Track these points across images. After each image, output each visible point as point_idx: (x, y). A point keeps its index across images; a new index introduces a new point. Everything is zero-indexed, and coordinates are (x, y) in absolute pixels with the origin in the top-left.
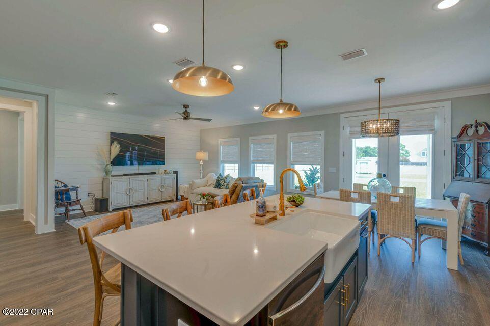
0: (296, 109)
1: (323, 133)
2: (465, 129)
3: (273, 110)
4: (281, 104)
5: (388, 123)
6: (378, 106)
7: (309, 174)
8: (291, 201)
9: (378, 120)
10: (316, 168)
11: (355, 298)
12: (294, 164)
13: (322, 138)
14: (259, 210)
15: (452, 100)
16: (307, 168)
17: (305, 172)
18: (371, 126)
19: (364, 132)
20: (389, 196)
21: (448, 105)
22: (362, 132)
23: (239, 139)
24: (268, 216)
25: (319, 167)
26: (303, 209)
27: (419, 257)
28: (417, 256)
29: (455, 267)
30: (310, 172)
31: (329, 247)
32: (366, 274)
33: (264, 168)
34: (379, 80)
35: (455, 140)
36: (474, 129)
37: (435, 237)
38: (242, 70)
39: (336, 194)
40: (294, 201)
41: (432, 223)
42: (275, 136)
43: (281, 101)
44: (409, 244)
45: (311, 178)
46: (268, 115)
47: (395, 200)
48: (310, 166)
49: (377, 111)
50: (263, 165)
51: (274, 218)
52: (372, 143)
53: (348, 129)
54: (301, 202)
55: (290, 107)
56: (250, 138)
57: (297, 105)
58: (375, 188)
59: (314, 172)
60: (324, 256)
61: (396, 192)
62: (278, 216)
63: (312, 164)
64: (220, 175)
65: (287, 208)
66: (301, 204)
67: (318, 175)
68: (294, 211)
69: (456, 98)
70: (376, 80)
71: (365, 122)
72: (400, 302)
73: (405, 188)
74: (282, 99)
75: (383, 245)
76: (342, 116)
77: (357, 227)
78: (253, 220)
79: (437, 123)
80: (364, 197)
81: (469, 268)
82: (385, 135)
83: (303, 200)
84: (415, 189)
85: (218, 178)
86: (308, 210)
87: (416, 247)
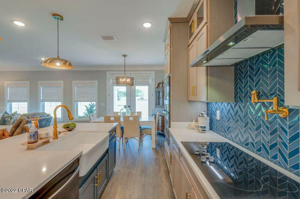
0: (70, 64)
1: (96, 82)
2: (159, 84)
3: (51, 62)
4: (58, 59)
5: (124, 79)
6: (124, 70)
7: (89, 108)
8: (66, 128)
9: (124, 77)
10: (94, 103)
11: (106, 178)
12: (78, 102)
13: (96, 85)
14: (30, 139)
15: (155, 71)
16: (88, 104)
17: (86, 107)
18: (121, 80)
19: (118, 83)
20: (129, 117)
21: (153, 72)
22: (116, 83)
23: (28, 82)
24: (40, 142)
25: (95, 103)
26: (76, 132)
27: (142, 145)
28: (141, 145)
29: (154, 147)
30: (90, 107)
31: (83, 153)
32: (115, 162)
33: (52, 105)
34: (125, 56)
35: (156, 89)
36: (162, 84)
37: (148, 134)
38: (23, 26)
39: (102, 119)
40: (68, 127)
41: (147, 128)
42: (62, 82)
43: (58, 57)
44: (137, 140)
45: (90, 111)
46: (47, 65)
47: (131, 119)
48: (90, 103)
49: (124, 72)
50: (51, 103)
51: (47, 142)
52: (123, 89)
53: (111, 81)
54: (74, 127)
55: (65, 62)
56: (39, 82)
57: (71, 62)
58: (124, 113)
59: (92, 107)
60: (79, 160)
61: (133, 114)
62: (51, 140)
63: (91, 102)
64: (6, 113)
65: (60, 133)
66: (73, 128)
67: (95, 108)
68: (67, 134)
69: (157, 70)
70: (123, 55)
71: (118, 77)
72: (131, 171)
73: (137, 112)
74: (59, 55)
75: (127, 143)
76: (108, 73)
77: (107, 137)
78: (26, 147)
79: (150, 81)
80: (117, 119)
81: (159, 145)
82: (128, 85)
83: (75, 125)
84: (141, 112)
85: (4, 115)
86: (78, 132)
87: (141, 141)
